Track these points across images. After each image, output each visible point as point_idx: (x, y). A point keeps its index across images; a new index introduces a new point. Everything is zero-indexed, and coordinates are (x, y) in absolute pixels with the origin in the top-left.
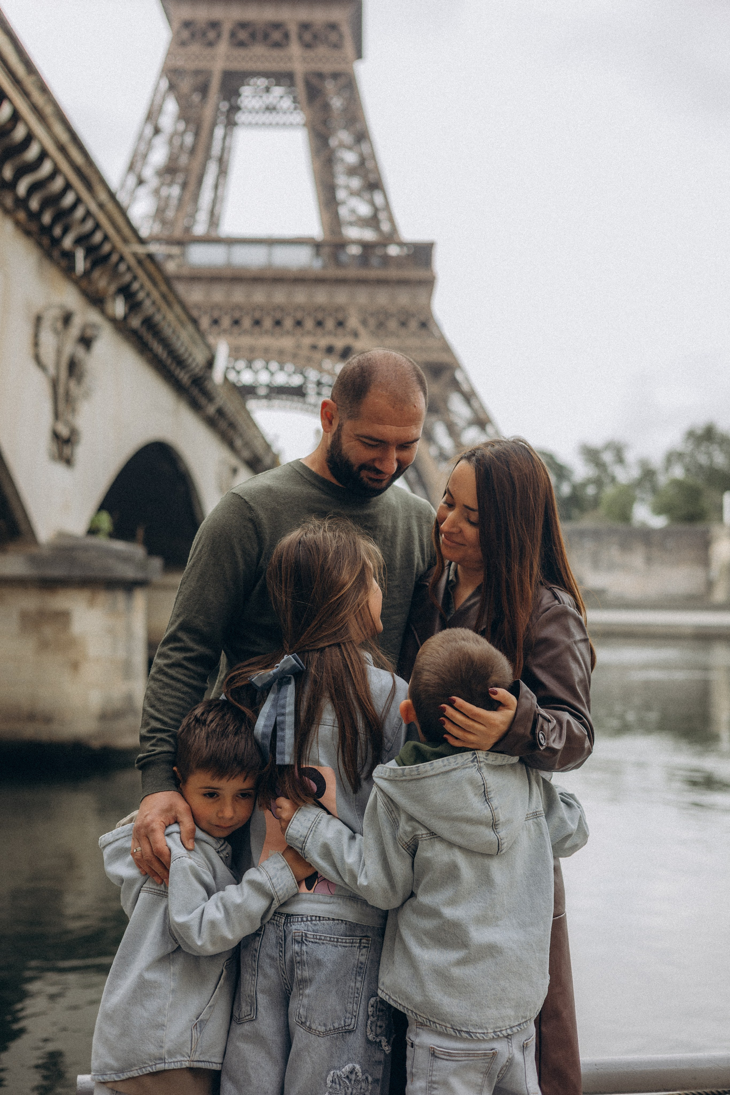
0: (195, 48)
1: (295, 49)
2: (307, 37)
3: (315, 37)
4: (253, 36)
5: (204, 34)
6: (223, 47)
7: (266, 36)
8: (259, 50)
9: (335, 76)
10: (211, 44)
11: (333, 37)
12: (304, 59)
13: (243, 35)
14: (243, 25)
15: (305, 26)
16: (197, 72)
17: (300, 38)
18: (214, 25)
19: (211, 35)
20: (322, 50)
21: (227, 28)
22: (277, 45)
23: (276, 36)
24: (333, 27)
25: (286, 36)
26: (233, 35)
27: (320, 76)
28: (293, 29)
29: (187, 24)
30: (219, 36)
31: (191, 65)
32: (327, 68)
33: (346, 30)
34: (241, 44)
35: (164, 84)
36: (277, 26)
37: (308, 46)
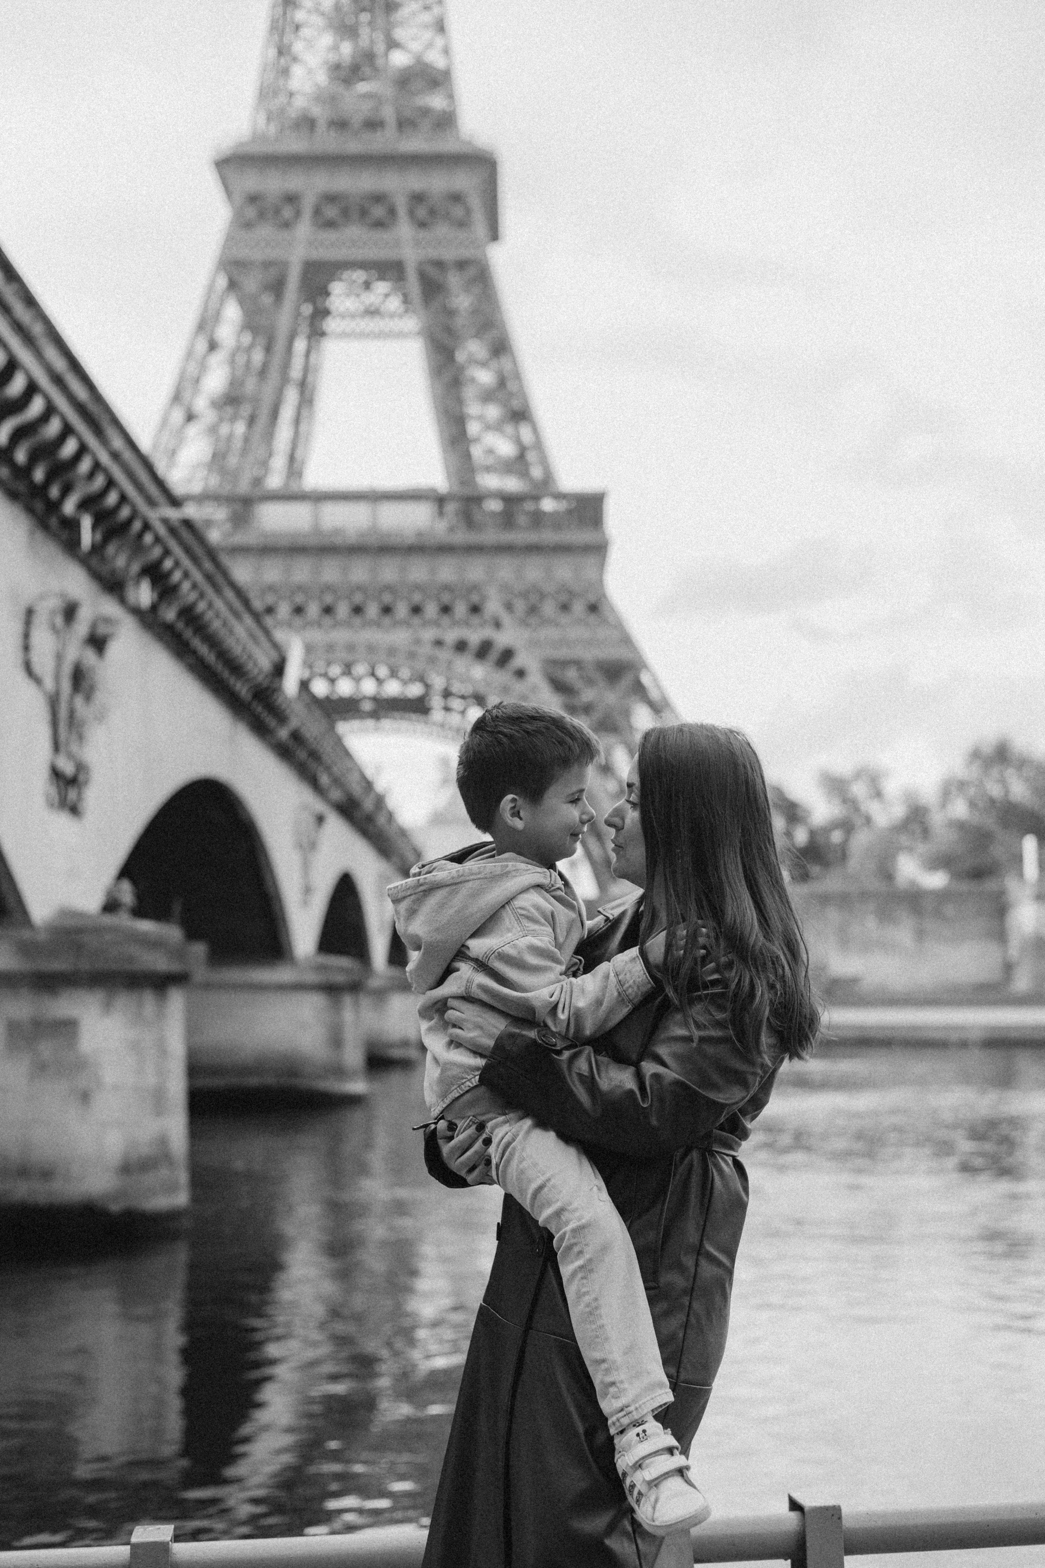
0: (265, 231)
1: (404, 229)
2: (422, 212)
3: (432, 212)
4: (345, 213)
5: (277, 211)
6: (304, 229)
7: (364, 213)
8: (354, 231)
9: (462, 265)
10: (287, 225)
11: (458, 211)
12: (417, 243)
13: (331, 212)
14: (331, 198)
15: (418, 198)
16: (267, 265)
17: (411, 213)
18: (292, 199)
19: (287, 212)
20: (442, 230)
21: (308, 203)
22: (379, 224)
23: (378, 212)
24: (456, 198)
25: (392, 212)
26: (317, 212)
27: (439, 264)
28: (401, 203)
29: (253, 199)
30: (298, 214)
31: (257, 255)
32: (449, 254)
33: (475, 202)
34: (330, 224)
35: (222, 282)
36: (379, 198)
37: (422, 225)
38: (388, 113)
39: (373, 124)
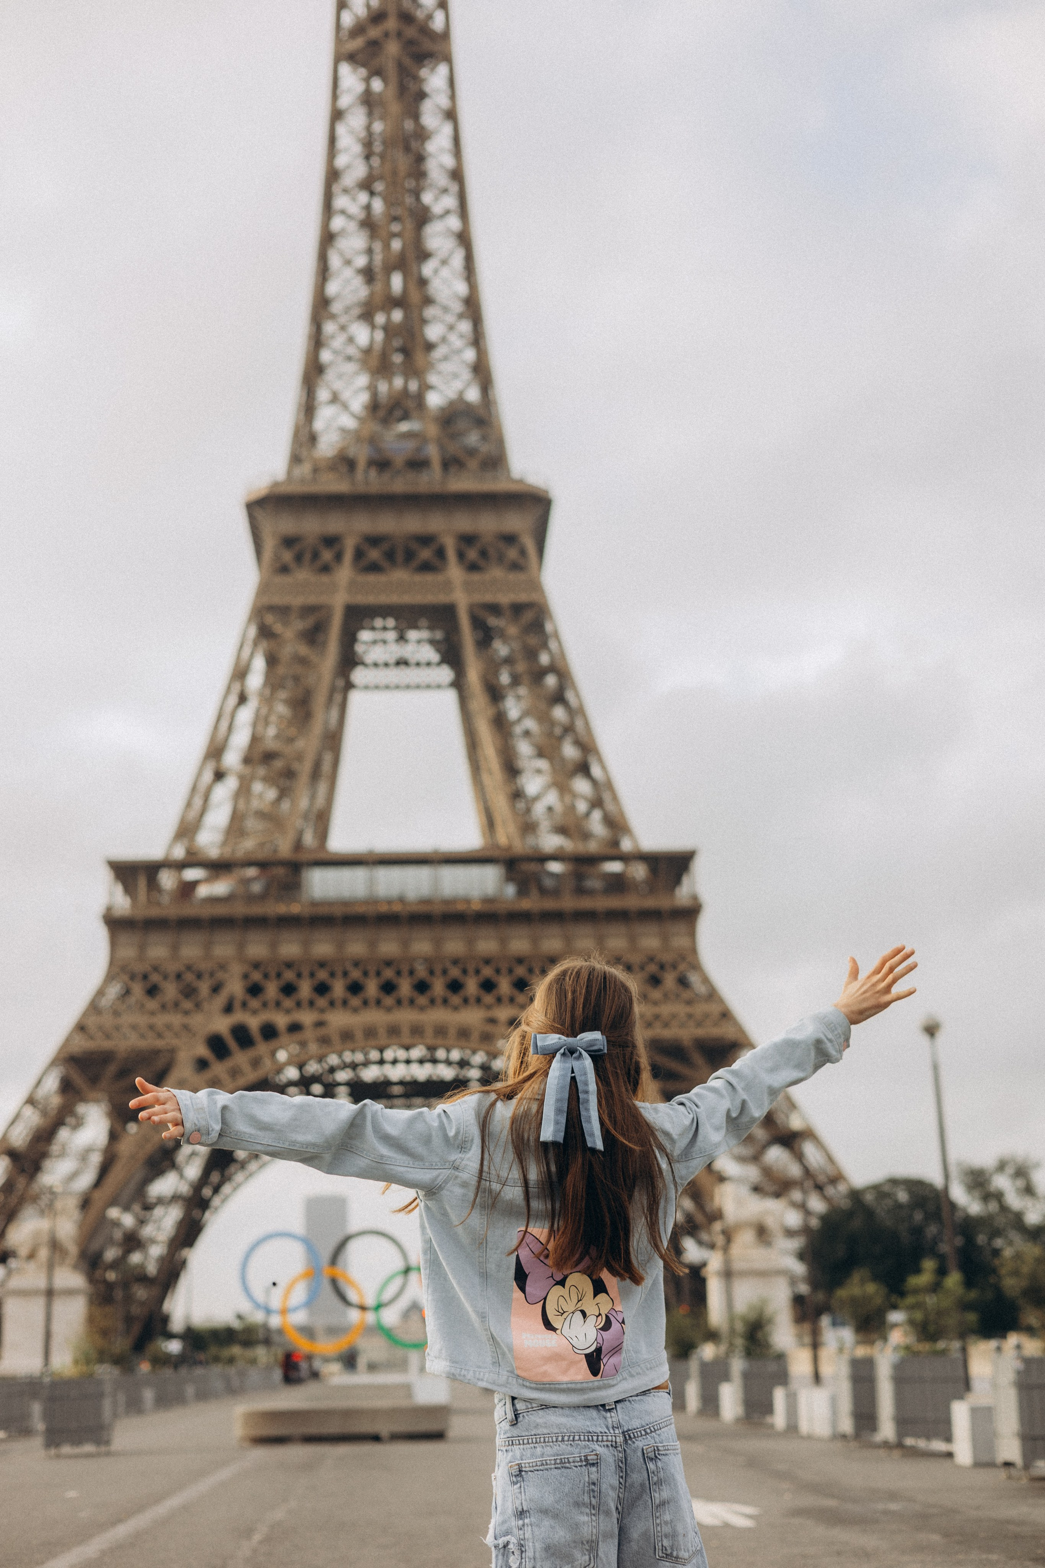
0: (303, 575)
1: (455, 572)
2: (472, 554)
3: (484, 554)
4: (390, 556)
5: (316, 555)
6: (345, 573)
7: (410, 556)
8: (400, 575)
9: (518, 609)
10: (326, 569)
11: (512, 554)
12: (468, 587)
13: (374, 554)
14: (374, 541)
15: (467, 540)
16: (308, 610)
17: (461, 556)
18: (331, 541)
19: (327, 555)
20: (496, 573)
21: (349, 546)
22: (426, 567)
23: (425, 554)
24: (510, 539)
25: (441, 553)
26: (359, 554)
27: (495, 609)
28: (450, 546)
29: (289, 542)
30: (339, 557)
31: (297, 601)
32: (504, 599)
33: (529, 544)
34: (374, 568)
35: (253, 631)
36: (426, 540)
37: (473, 567)
38: (433, 452)
39: (417, 464)
